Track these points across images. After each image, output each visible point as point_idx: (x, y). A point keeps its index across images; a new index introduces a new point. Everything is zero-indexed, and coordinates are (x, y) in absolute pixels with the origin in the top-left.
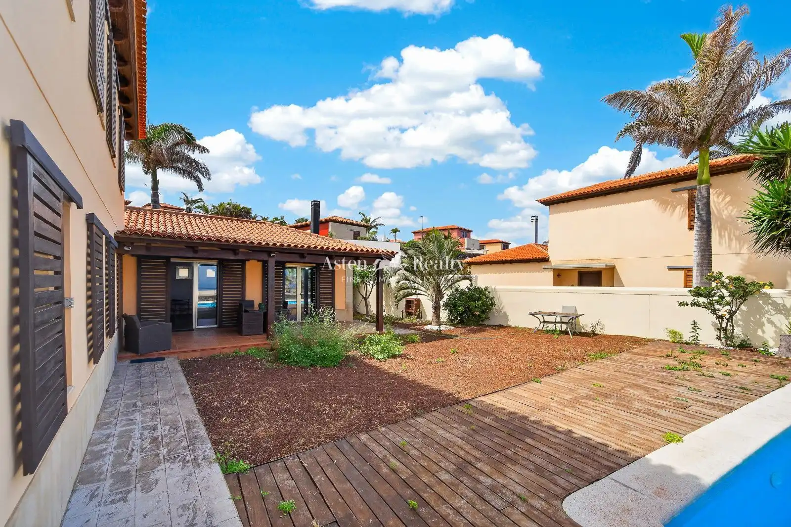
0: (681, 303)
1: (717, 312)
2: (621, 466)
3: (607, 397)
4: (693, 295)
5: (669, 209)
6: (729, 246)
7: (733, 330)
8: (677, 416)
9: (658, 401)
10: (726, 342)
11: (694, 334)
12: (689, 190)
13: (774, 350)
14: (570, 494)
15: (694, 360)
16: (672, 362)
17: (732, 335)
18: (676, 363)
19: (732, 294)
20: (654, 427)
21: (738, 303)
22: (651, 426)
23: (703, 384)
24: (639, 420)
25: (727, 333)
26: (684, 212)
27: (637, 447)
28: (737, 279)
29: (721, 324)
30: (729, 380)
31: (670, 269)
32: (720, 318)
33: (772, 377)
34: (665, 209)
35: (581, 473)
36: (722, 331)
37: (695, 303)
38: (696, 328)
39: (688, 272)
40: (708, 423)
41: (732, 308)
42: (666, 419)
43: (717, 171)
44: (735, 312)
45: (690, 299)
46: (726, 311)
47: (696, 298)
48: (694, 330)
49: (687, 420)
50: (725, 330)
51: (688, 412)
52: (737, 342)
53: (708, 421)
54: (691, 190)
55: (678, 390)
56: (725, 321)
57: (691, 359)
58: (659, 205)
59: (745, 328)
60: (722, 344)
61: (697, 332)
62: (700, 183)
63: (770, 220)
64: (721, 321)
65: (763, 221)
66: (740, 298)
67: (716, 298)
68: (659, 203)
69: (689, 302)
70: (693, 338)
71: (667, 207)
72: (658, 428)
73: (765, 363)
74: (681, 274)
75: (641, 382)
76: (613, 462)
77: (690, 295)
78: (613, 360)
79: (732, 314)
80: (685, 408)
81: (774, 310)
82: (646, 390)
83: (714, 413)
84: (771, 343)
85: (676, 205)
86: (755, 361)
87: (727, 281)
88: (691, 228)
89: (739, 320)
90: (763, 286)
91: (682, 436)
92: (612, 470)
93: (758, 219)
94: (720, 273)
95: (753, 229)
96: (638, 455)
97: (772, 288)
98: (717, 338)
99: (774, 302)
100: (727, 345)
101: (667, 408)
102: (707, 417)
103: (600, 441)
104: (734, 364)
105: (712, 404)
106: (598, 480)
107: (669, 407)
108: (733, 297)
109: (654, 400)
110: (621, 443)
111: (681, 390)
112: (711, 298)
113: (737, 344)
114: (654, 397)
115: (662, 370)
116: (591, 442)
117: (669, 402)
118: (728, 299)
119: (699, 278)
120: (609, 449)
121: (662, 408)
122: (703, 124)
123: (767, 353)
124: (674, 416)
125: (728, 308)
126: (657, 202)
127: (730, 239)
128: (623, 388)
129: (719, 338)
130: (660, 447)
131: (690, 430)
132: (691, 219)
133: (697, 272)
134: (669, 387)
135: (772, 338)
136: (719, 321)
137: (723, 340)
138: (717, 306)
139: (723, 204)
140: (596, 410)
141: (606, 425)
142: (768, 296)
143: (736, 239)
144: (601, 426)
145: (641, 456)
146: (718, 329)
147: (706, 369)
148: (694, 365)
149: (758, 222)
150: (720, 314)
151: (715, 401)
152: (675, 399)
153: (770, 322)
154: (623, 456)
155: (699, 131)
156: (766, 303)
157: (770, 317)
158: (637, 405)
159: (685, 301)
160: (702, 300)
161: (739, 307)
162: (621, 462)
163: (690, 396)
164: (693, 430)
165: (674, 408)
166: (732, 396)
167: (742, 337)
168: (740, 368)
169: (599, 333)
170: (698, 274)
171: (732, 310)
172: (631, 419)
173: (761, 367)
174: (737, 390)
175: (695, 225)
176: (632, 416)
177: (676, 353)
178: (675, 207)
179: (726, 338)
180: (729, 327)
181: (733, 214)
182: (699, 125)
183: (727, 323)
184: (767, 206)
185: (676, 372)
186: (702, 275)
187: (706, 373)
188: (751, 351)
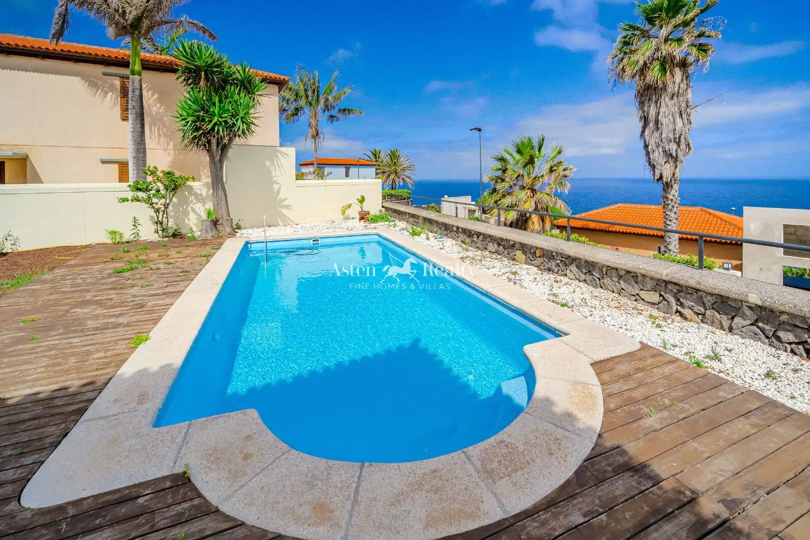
0: (121, 199)
1: (154, 205)
2: (91, 400)
3: (47, 330)
4: (132, 190)
5: (100, 94)
6: (159, 142)
7: (168, 221)
8: (139, 317)
9: (114, 310)
10: (163, 233)
11: (135, 231)
12: (120, 77)
13: (197, 234)
14: (29, 480)
15: (140, 257)
16: (119, 265)
17: (167, 227)
18: (123, 264)
19: (166, 188)
20: (118, 338)
21: (171, 196)
22: (114, 338)
23: (153, 278)
24: (99, 338)
25: (163, 225)
26: (116, 101)
27: (107, 368)
28: (169, 173)
29: (158, 218)
30: (173, 268)
31: (104, 162)
32: (157, 211)
33: (201, 256)
34: (95, 94)
35: (37, 444)
36: (159, 225)
37: (135, 199)
38: (137, 224)
39: (123, 166)
40: (166, 312)
41: (166, 200)
42: (128, 325)
43: (147, 66)
44: (168, 204)
45: (130, 195)
46: (161, 204)
47: (136, 193)
48: (134, 228)
49: (147, 317)
50: (161, 223)
51: (147, 309)
52: (171, 232)
53: (166, 310)
54: (124, 78)
55: (132, 291)
56: (161, 213)
57: (137, 256)
58: (88, 86)
59: (176, 217)
60: (159, 236)
61: (138, 229)
62: (133, 73)
63: (193, 122)
64: (157, 214)
65: (188, 122)
66: (172, 190)
67: (153, 192)
68: (88, 83)
69: (130, 198)
70: (133, 236)
71: (97, 91)
72: (123, 337)
73: (193, 246)
74: (116, 167)
75: (89, 296)
76: (81, 402)
77: (129, 190)
78: (44, 282)
79: (166, 206)
80: (142, 306)
81: (196, 200)
82: (99, 303)
83: (168, 301)
84: (195, 229)
85: (107, 90)
86: (187, 246)
87: (161, 175)
88: (125, 119)
89: (171, 211)
90: (188, 179)
91: (146, 334)
92: (81, 412)
93: (184, 119)
94: (156, 168)
95: (180, 128)
96: (108, 377)
97: (194, 181)
98: (155, 232)
99: (196, 193)
100: (164, 237)
101: (126, 314)
102: (162, 307)
103: (55, 387)
104: (173, 253)
105: (165, 294)
106: (66, 434)
107: (127, 312)
108: (167, 190)
109: (110, 310)
110: (84, 375)
111: (134, 291)
112: (148, 193)
113: (171, 234)
114: (110, 307)
115: (110, 276)
116: (41, 396)
117: (126, 306)
118: (163, 192)
119: (136, 172)
120: (70, 390)
121: (121, 315)
122: (134, 13)
123: (194, 239)
124: (134, 319)
125: (163, 201)
126: (86, 82)
127: (159, 135)
128: (68, 311)
129: (156, 232)
130: (130, 355)
131: (152, 326)
132: (125, 110)
133: (133, 166)
134: (122, 291)
135: (195, 224)
136: (156, 214)
137: (160, 232)
138: (155, 200)
139: (152, 100)
140: (37, 353)
141: (59, 364)
142: (191, 187)
143: (164, 136)
144: (50, 369)
145: (111, 375)
146: (156, 223)
147: (152, 263)
148: (140, 262)
149: (183, 122)
150: (157, 207)
151: (167, 290)
152: (132, 301)
153: (194, 210)
154: (90, 388)
155: (130, 17)
156: (190, 194)
157: (193, 206)
158: (91, 323)
159: (125, 197)
160: (141, 195)
161: (172, 199)
162: (90, 395)
163: (144, 293)
164: (155, 324)
165: (132, 311)
166: (178, 281)
167: (175, 227)
168: (179, 255)
169: (10, 251)
170: (134, 168)
171: (166, 202)
172: (89, 342)
173: (191, 250)
174: (180, 274)
175: (130, 116)
176: (90, 337)
177: (121, 254)
178: (106, 93)
179: (163, 231)
180: (164, 219)
181: (161, 111)
182: (131, 12)
183: (163, 216)
184: (190, 109)
185: (125, 274)
186: (138, 170)
187: (154, 267)
188: (182, 238)
